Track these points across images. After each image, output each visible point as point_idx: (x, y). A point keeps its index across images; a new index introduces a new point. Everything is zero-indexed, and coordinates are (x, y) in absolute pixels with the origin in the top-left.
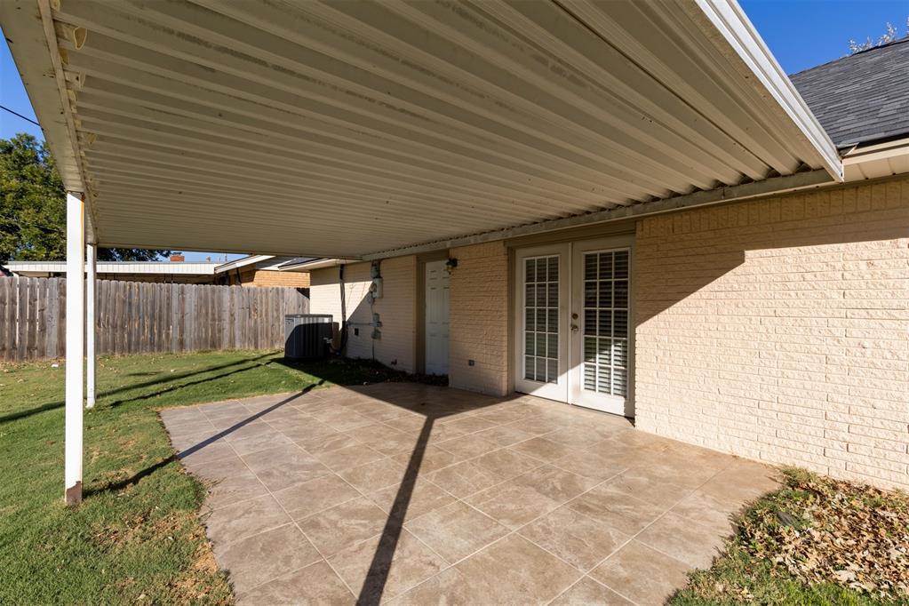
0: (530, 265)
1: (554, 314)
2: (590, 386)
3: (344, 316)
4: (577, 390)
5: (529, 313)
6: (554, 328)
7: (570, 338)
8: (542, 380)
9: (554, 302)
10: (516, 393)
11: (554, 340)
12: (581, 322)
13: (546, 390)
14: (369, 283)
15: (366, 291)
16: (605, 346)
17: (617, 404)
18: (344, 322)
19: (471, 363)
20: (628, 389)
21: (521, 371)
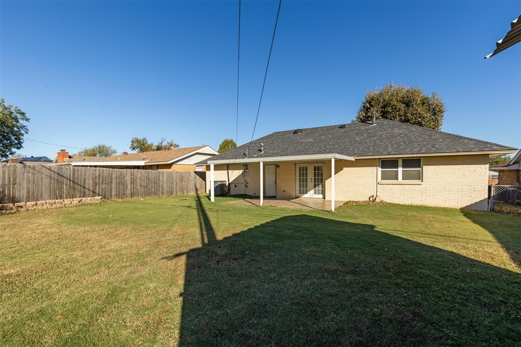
0: (300, 168)
1: (307, 179)
2: (315, 193)
3: (229, 181)
4: (312, 195)
5: (300, 179)
6: (307, 182)
7: (310, 183)
8: (303, 194)
9: (306, 176)
10: (297, 197)
11: (307, 185)
12: (313, 180)
13: (305, 196)
14: (241, 171)
15: (240, 173)
16: (318, 185)
17: (321, 196)
18: (229, 184)
19: (284, 191)
20: (323, 193)
21: (298, 192)
